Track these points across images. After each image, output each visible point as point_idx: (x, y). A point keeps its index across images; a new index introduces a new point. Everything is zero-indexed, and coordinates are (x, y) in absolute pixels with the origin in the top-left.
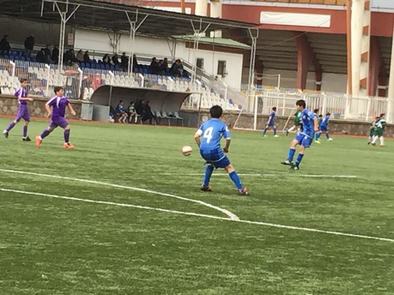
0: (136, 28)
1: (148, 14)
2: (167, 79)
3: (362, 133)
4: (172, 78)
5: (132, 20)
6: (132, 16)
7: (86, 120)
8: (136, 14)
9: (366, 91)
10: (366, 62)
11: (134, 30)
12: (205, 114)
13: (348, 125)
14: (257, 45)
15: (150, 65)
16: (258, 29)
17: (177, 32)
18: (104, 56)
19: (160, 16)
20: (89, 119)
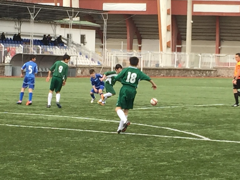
0: (34, 17)
1: (41, 8)
2: (55, 48)
3: (173, 75)
4: (58, 47)
5: (31, 12)
6: (31, 10)
7: (8, 76)
8: (33, 8)
9: (170, 49)
10: (170, 31)
11: (33, 18)
12: (79, 68)
13: (164, 70)
14: (107, 24)
15: (42, 39)
16: (107, 14)
17: (57, 18)
18: (14, 35)
19: (48, 9)
20: (10, 75)
